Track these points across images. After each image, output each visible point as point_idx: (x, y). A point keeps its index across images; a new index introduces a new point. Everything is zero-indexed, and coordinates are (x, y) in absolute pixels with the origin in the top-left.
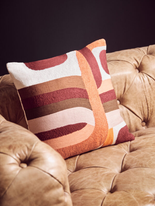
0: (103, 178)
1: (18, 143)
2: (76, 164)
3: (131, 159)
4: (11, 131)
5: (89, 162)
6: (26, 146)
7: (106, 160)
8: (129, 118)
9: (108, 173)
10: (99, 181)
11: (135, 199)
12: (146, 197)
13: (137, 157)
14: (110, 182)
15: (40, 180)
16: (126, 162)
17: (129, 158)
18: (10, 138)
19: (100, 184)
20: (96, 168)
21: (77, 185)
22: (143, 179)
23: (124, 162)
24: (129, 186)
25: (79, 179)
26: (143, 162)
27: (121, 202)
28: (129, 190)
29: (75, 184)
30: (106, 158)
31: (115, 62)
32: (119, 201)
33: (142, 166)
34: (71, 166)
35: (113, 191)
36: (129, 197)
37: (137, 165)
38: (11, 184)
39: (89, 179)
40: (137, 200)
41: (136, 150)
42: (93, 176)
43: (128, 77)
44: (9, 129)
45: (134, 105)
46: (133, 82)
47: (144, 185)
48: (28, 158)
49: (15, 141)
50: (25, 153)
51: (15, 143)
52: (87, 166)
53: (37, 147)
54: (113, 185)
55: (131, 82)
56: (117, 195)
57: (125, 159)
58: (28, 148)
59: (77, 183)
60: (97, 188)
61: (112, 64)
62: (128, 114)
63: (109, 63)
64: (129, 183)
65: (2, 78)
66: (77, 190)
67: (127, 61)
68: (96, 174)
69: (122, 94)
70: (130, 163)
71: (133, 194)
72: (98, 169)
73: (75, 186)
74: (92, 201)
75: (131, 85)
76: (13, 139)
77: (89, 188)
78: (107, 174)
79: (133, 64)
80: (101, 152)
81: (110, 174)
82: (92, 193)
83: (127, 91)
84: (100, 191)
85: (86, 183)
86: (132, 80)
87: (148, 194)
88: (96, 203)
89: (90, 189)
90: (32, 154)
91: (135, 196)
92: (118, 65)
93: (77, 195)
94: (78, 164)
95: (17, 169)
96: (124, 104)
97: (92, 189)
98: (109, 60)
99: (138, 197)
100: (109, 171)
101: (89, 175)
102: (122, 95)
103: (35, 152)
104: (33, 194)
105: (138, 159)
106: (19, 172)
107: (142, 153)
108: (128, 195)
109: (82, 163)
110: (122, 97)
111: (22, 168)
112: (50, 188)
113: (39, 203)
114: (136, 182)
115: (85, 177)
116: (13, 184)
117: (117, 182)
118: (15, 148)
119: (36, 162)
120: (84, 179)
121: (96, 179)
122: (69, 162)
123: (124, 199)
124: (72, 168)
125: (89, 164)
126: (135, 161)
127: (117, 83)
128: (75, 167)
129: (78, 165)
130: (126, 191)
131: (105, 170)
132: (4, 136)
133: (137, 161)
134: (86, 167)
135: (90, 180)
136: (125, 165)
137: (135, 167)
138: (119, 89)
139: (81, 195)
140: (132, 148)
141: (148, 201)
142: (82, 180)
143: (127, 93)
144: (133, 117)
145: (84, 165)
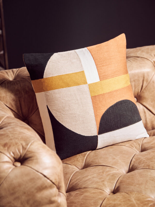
0: (108, 178)
1: (13, 141)
2: (84, 161)
3: (139, 159)
4: (12, 128)
5: (98, 160)
6: (22, 144)
7: (114, 159)
8: (145, 116)
9: (114, 173)
10: (103, 181)
11: (134, 202)
12: (147, 201)
13: (146, 158)
14: (114, 183)
15: (33, 180)
16: (134, 162)
17: (138, 158)
18: (8, 136)
19: (104, 184)
20: (103, 167)
21: (81, 184)
22: (147, 181)
23: (132, 162)
24: (132, 187)
25: (84, 177)
26: (151, 163)
27: (120, 204)
28: (131, 193)
29: (79, 182)
30: (115, 157)
31: (134, 59)
32: (119, 203)
33: (149, 167)
34: (79, 163)
35: (115, 191)
36: (129, 200)
37: (144, 166)
38: (2, 182)
39: (93, 178)
40: (137, 203)
41: (147, 150)
42: (99, 175)
43: (146, 75)
44: (10, 126)
45: (151, 103)
46: (151, 79)
47: (146, 188)
48: (22, 157)
49: (11, 139)
50: (19, 152)
51: (11, 141)
52: (95, 164)
53: (32, 146)
54: (116, 186)
55: (149, 80)
56: (118, 196)
57: (134, 159)
58: (23, 147)
59: (81, 182)
60: (99, 188)
61: (131, 60)
62: (145, 112)
63: (129, 59)
64: (132, 185)
65: (19, 71)
66: (80, 189)
67: (147, 58)
68: (101, 173)
69: (139, 91)
70: (138, 163)
71: (133, 197)
72: (105, 168)
73: (79, 184)
74: (93, 201)
75: (149, 83)
76: (10, 137)
77: (91, 188)
78: (112, 174)
79: (152, 62)
80: (111, 150)
81: (116, 174)
82: (94, 193)
83: (145, 89)
84: (103, 191)
85: (90, 182)
86: (150, 78)
87: (150, 198)
88: (96, 203)
89: (93, 188)
90: (26, 153)
91: (135, 199)
92: (136, 62)
93: (79, 193)
94: (87, 161)
95: (10, 168)
96: (141, 102)
97: (95, 188)
98: (128, 56)
99: (138, 200)
100: (116, 171)
101: (94, 174)
102: (139, 93)
103: (29, 151)
104: (25, 193)
105: (146, 160)
106: (12, 171)
107: (152, 154)
108: (129, 197)
109: (91, 161)
110: (139, 94)
111: (16, 166)
112: (42, 188)
113: (31, 202)
114: (139, 184)
115: (90, 175)
116: (4, 182)
117: (121, 182)
118: (10, 146)
119: (29, 162)
120: (89, 177)
121: (100, 179)
122: (78, 159)
123: (124, 201)
124: (81, 165)
125: (97, 162)
126: (143, 162)
127: (134, 81)
128: (83, 164)
129: (86, 163)
130: (127, 193)
131: (112, 169)
132: (2, 133)
133: (145, 162)
134: (93, 165)
135: (95, 179)
136: (133, 165)
137: (142, 168)
138: (136, 86)
139: (82, 194)
140: (143, 148)
141: (148, 205)
142: (87, 179)
143: (144, 91)
144: (150, 115)
145: (92, 163)
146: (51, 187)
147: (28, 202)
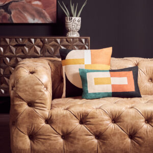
146: (41, 85)
147: (31, 88)
